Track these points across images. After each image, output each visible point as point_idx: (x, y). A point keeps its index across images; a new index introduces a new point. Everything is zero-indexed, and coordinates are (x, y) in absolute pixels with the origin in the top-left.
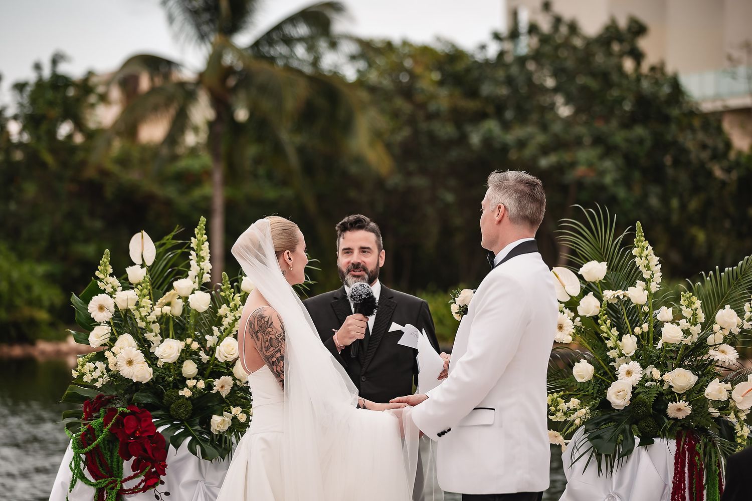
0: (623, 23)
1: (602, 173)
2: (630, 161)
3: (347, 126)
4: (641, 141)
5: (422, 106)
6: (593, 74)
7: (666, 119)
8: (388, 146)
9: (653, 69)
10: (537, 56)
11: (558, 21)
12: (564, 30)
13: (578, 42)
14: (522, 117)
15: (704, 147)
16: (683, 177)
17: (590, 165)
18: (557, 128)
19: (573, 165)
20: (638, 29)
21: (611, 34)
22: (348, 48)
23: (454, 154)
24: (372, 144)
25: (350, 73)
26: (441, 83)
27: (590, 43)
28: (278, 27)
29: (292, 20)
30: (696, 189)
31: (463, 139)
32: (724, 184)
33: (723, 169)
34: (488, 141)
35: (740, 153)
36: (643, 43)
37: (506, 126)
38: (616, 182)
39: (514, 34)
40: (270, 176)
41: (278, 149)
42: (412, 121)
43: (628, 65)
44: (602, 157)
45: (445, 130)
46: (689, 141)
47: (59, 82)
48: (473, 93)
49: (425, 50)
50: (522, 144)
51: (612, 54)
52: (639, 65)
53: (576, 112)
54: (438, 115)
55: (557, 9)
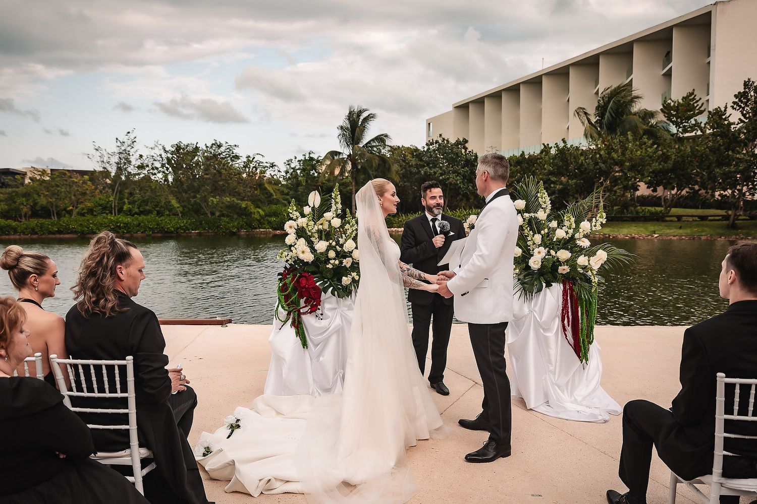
0: (461, 140)
1: (457, 181)
2: (464, 177)
4: (467, 171)
5: (408, 163)
6: (453, 154)
9: (470, 152)
10: (438, 150)
11: (444, 139)
12: (445, 141)
13: (449, 145)
14: (435, 167)
18: (444, 169)
19: (448, 179)
20: (466, 141)
21: (458, 143)
22: (388, 148)
23: (417, 176)
25: (388, 155)
26: (413, 157)
27: (452, 145)
28: (369, 142)
29: (373, 140)
34: (425, 172)
36: (467, 145)
37: (430, 168)
38: (460, 183)
39: (432, 144)
42: (405, 168)
44: (456, 176)
45: (414, 170)
47: (311, 159)
48: (421, 160)
49: (408, 148)
50: (435, 173)
51: (458, 148)
52: (466, 151)
53: (449, 164)
54: (412, 166)
55: (443, 137)
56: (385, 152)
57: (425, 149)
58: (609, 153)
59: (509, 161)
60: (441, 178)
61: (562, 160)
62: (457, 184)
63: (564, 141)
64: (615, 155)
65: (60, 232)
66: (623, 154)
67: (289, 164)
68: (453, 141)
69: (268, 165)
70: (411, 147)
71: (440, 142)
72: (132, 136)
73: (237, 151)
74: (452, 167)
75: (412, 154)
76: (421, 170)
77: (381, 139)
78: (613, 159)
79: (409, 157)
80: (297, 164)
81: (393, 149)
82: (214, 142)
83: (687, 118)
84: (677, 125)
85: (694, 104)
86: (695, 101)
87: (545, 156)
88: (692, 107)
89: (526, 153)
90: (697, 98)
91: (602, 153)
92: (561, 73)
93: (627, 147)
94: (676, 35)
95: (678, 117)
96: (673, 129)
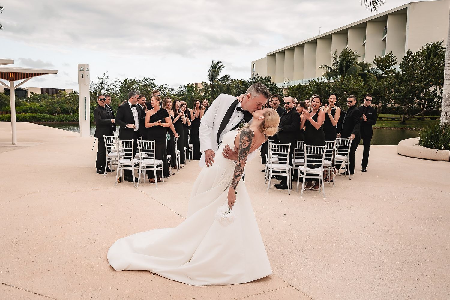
0: (268, 77)
7: (274, 90)
11: (259, 77)
15: (279, 94)
20: (270, 78)
21: (266, 79)
22: (230, 81)
25: (230, 84)
27: (263, 80)
28: (220, 79)
29: (222, 78)
36: (271, 80)
39: (253, 79)
49: (240, 81)
51: (266, 81)
52: (270, 83)
54: (242, 90)
55: (259, 75)
57: (249, 82)
58: (341, 86)
59: (293, 88)
61: (317, 88)
63: (318, 79)
65: (73, 121)
68: (264, 78)
69: (171, 90)
70: (242, 80)
71: (257, 78)
72: (106, 76)
73: (154, 82)
75: (243, 84)
77: (226, 77)
78: (342, 88)
79: (241, 86)
80: (184, 88)
81: (232, 81)
83: (387, 67)
84: (383, 70)
85: (391, 59)
86: (392, 58)
87: (310, 87)
88: (390, 61)
89: (301, 85)
90: (393, 56)
91: (337, 85)
92: (328, 38)
93: (350, 83)
94: (389, 19)
95: (382, 66)
96: (380, 72)
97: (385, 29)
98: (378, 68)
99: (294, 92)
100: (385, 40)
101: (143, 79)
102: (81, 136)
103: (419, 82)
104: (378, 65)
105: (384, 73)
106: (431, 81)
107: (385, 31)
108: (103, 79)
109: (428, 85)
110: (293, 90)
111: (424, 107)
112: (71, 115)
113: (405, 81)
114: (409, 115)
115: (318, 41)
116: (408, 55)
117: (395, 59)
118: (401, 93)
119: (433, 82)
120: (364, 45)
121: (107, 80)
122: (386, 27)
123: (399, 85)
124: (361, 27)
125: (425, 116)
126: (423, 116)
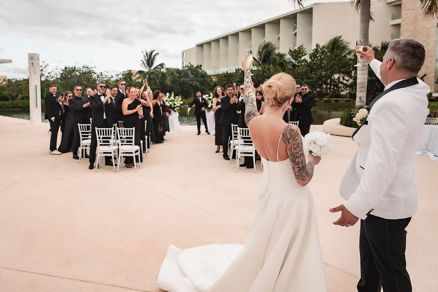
0: (199, 65)
2: (200, 82)
3: (166, 79)
4: (202, 80)
5: (174, 76)
6: (196, 72)
7: (205, 77)
8: (170, 81)
9: (203, 71)
10: (189, 70)
11: (191, 65)
12: (192, 66)
13: (194, 68)
14: (187, 78)
15: (210, 81)
16: (207, 85)
17: (196, 83)
18: (191, 79)
19: (193, 83)
20: (201, 66)
21: (197, 67)
22: (165, 69)
23: (179, 82)
24: (169, 82)
25: (165, 71)
26: (177, 73)
27: (195, 67)
28: (157, 66)
29: (158, 66)
30: (209, 86)
31: (180, 80)
32: (212, 85)
33: (212, 83)
34: (183, 80)
35: (214, 81)
36: (202, 68)
37: (185, 78)
38: (199, 85)
39: (186, 67)
40: (155, 85)
41: (156, 82)
42: (173, 78)
43: (200, 70)
44: (197, 82)
45: (178, 79)
46: (208, 80)
48: (180, 74)
49: (174, 69)
50: (187, 80)
51: (198, 69)
52: (201, 70)
53: (193, 76)
54: (176, 77)
55: (191, 63)
56: (163, 70)
57: (183, 69)
59: (221, 75)
60: (190, 83)
62: (197, 86)
64: (265, 74)
65: (13, 107)
66: (269, 73)
67: (117, 76)
68: (195, 66)
69: (110, 77)
70: (176, 68)
71: (190, 66)
72: (46, 63)
73: (94, 70)
74: (195, 78)
75: (176, 71)
76: (180, 79)
77: (162, 65)
78: (264, 75)
79: (175, 73)
80: (122, 76)
81: (167, 69)
82: (83, 66)
83: (299, 57)
84: (295, 59)
85: (303, 51)
86: (303, 49)
87: (237, 74)
88: (302, 52)
89: (229, 72)
90: (304, 48)
91: (260, 73)
92: (248, 31)
93: (270, 71)
94: (299, 17)
95: (296, 56)
96: (293, 61)
97: (295, 24)
98: (292, 58)
99: (222, 78)
100: (295, 34)
101: (83, 67)
102: (32, 123)
103: (326, 71)
104: (292, 56)
105: (297, 62)
106: (335, 70)
107: (296, 26)
108: (43, 67)
109: (333, 73)
110: (222, 77)
111: (330, 91)
112: (10, 102)
113: (315, 69)
114: (319, 98)
115: (240, 34)
116: (317, 48)
117: (305, 50)
118: (312, 80)
119: (337, 70)
120: (279, 38)
121: (47, 67)
122: (296, 23)
123: (311, 72)
124: (276, 23)
125: (331, 99)
126: (329, 99)
